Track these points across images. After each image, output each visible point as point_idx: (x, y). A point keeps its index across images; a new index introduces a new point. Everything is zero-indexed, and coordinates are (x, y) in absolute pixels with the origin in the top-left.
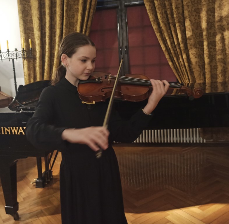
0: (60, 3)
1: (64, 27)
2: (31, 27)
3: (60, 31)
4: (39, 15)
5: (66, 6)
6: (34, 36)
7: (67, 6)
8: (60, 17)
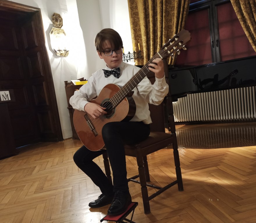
1: (163, 30)
2: (139, 34)
3: (161, 33)
4: (145, 23)
5: (164, 13)
6: (142, 41)
7: (166, 12)
8: (160, 23)
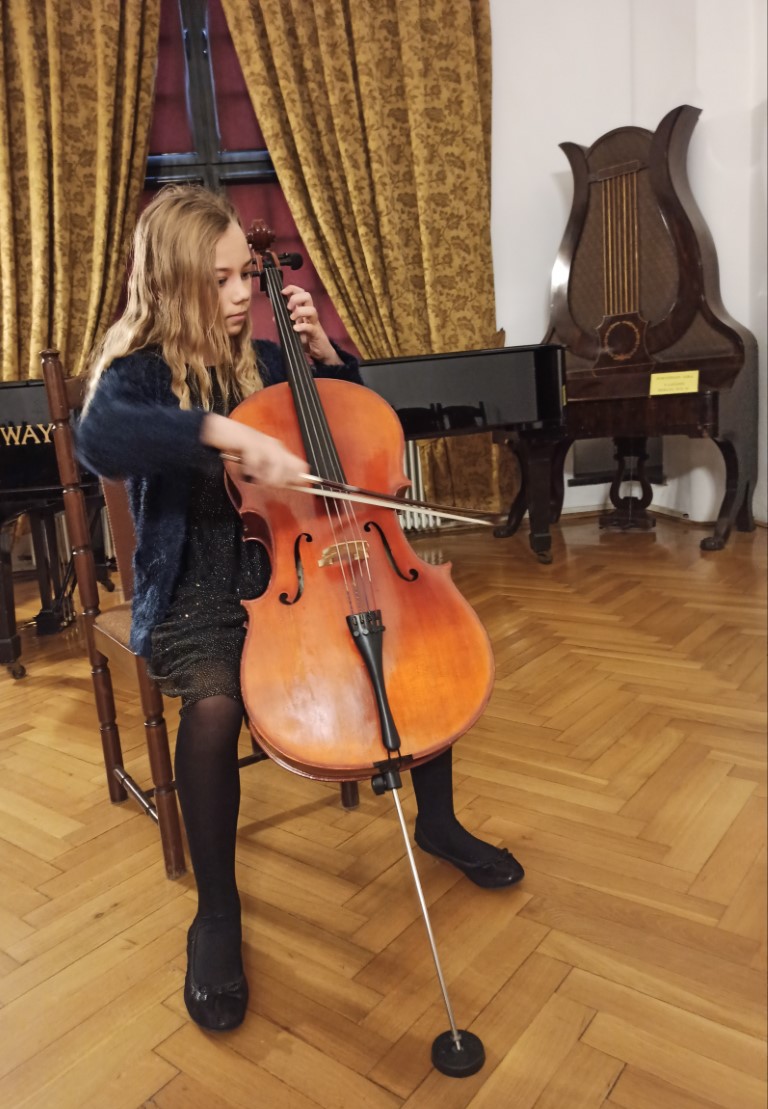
0: (40, 156)
3: (46, 236)
